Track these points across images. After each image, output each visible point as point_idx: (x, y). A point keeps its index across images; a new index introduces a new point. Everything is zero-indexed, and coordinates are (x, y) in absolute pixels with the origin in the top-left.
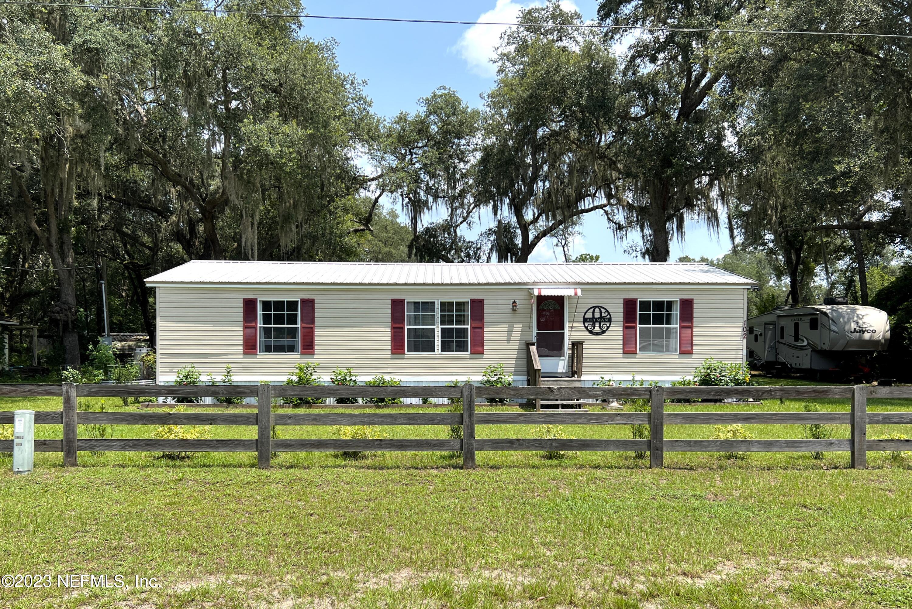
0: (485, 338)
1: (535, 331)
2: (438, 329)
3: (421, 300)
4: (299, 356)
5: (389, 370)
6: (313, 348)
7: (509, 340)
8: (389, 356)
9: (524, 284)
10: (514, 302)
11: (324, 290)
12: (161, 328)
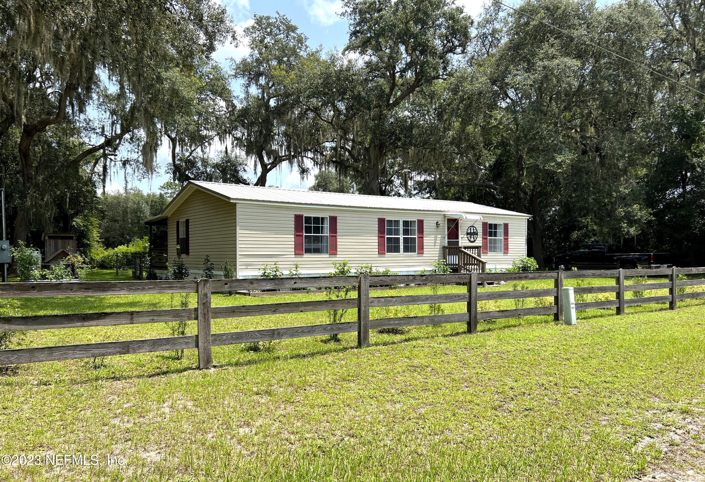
0: (424, 244)
1: (447, 240)
2: (401, 237)
3: (393, 219)
4: (328, 256)
5: (378, 265)
6: (336, 250)
7: (435, 245)
8: (377, 256)
9: (440, 211)
10: (437, 223)
11: (342, 210)
12: (240, 235)
